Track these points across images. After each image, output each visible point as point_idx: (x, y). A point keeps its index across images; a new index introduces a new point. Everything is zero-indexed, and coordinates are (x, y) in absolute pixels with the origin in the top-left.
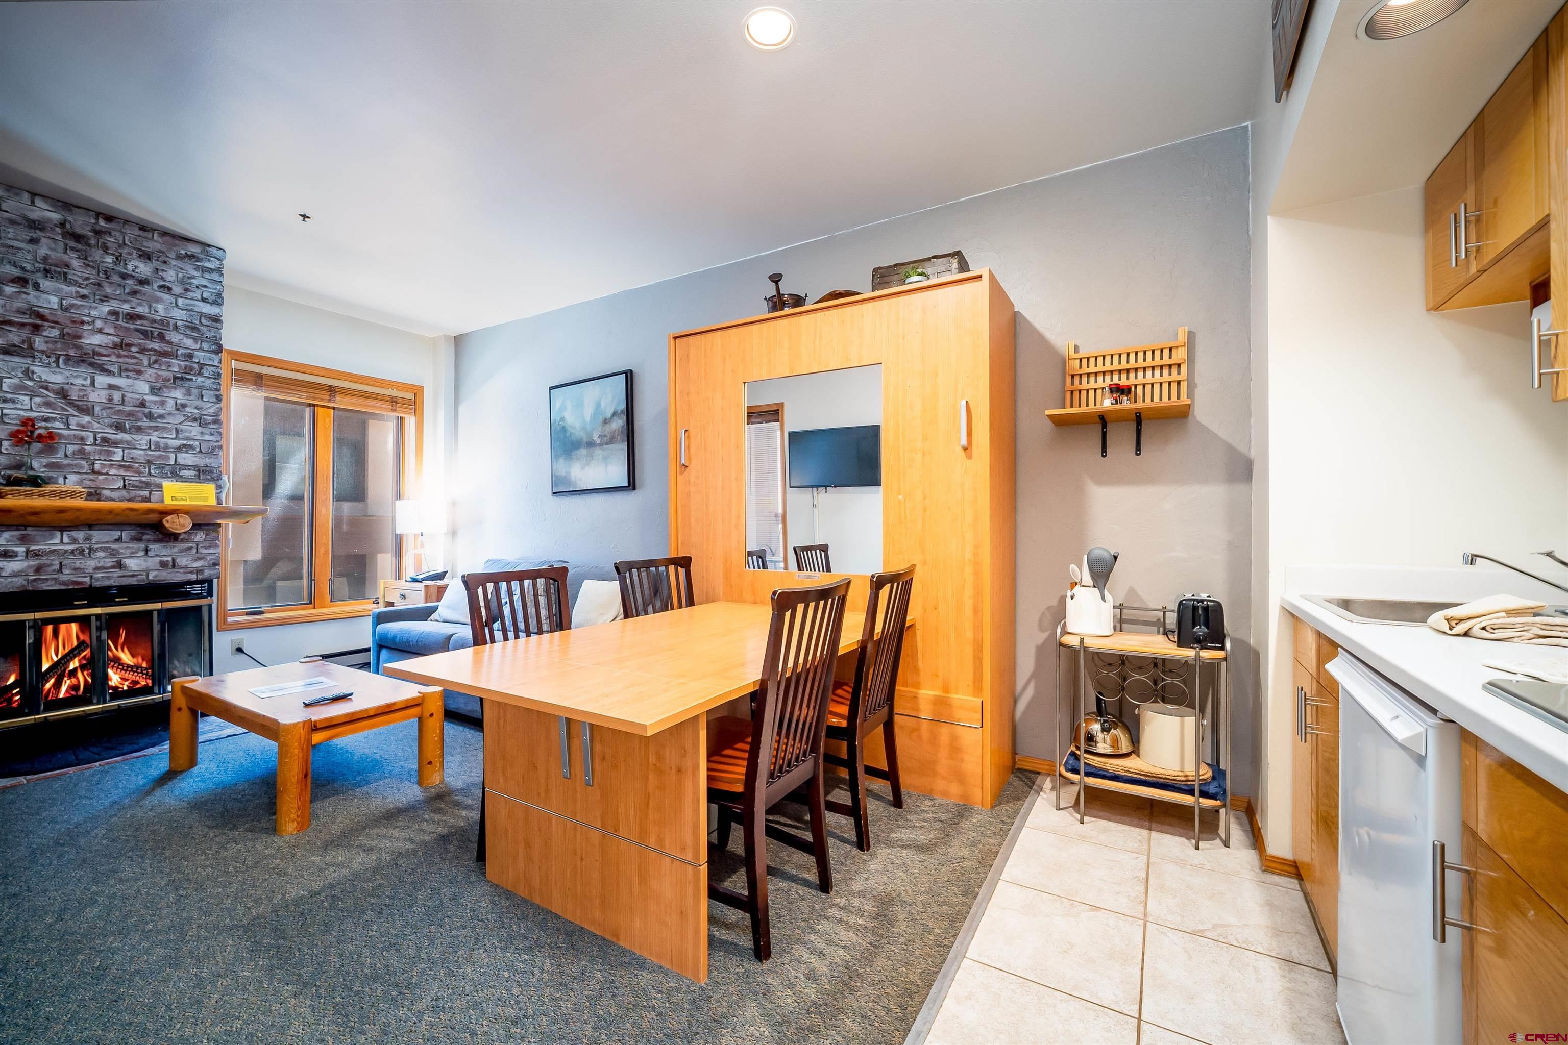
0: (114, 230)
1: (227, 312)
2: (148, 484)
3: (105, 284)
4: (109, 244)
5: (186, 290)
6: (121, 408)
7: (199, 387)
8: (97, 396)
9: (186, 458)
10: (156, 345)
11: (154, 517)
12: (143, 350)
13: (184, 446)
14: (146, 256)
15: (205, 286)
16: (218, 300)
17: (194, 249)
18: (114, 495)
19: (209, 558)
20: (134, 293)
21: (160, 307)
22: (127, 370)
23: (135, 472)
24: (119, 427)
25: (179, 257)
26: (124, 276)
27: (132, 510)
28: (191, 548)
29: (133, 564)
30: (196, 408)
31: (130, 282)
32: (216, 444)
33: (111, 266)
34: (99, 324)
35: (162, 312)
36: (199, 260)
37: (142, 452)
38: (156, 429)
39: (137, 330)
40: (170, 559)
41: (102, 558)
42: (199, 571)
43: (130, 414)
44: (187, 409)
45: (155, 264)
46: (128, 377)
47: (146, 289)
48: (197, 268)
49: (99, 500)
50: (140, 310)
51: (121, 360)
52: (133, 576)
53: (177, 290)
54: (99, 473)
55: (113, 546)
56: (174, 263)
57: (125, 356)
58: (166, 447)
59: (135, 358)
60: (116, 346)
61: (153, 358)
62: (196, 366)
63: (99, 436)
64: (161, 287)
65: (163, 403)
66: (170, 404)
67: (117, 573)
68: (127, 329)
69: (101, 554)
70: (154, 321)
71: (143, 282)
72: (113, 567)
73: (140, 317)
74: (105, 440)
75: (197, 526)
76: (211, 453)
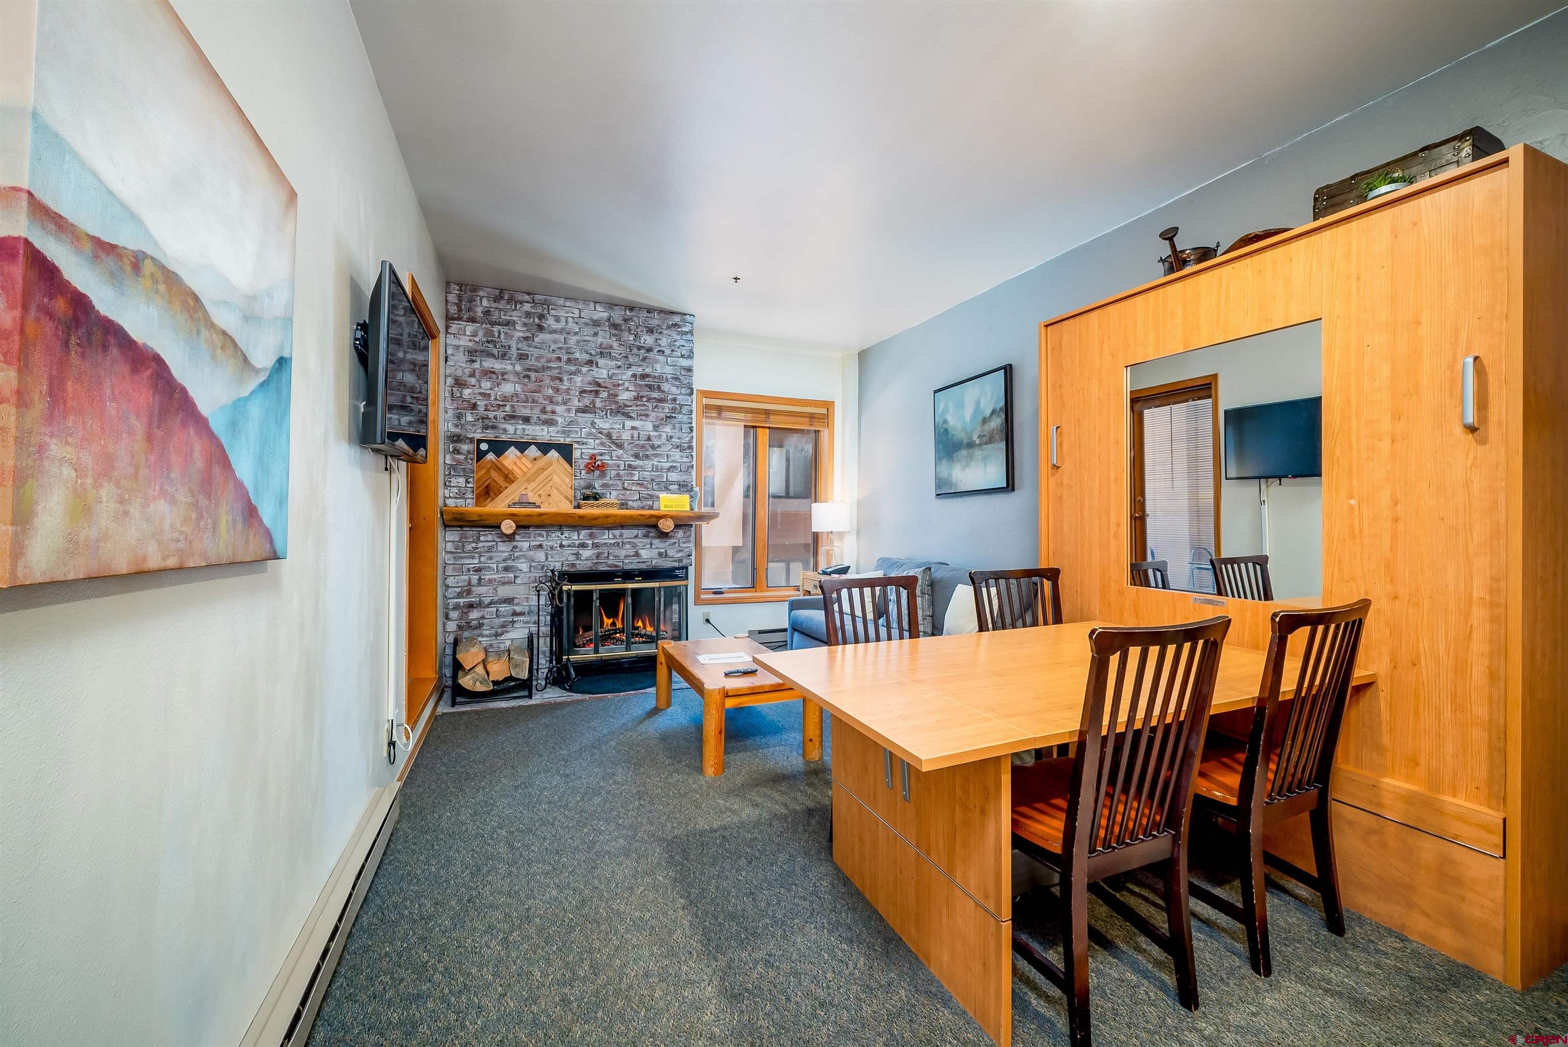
0: (634, 316)
1: (696, 363)
2: (652, 496)
3: (630, 356)
4: (632, 327)
5: (673, 351)
6: (638, 442)
7: (680, 423)
8: (626, 436)
9: (674, 476)
10: (655, 395)
11: (654, 520)
12: (649, 399)
13: (672, 467)
14: (650, 331)
15: (683, 346)
16: (690, 356)
17: (677, 319)
18: (635, 504)
19: (686, 550)
20: (644, 359)
21: (658, 366)
22: (640, 415)
23: (645, 488)
24: (637, 456)
25: (669, 327)
26: (639, 348)
27: (642, 515)
28: (675, 543)
29: (645, 554)
30: (679, 438)
31: (642, 351)
32: (690, 464)
33: (632, 342)
34: (627, 385)
35: (659, 371)
36: (679, 327)
37: (648, 473)
38: (656, 455)
39: (646, 385)
40: (663, 551)
41: (627, 550)
42: (680, 561)
43: (643, 446)
44: (673, 440)
45: (656, 335)
46: (641, 420)
47: (651, 355)
48: (679, 333)
49: (627, 509)
50: (648, 371)
51: (637, 408)
52: (644, 562)
53: (667, 352)
54: (627, 489)
55: (634, 541)
56: (665, 332)
57: (640, 405)
58: (662, 469)
59: (646, 406)
60: (636, 398)
61: (655, 404)
62: (678, 407)
63: (626, 463)
64: (659, 351)
65: (660, 436)
66: (664, 435)
67: (635, 560)
68: (641, 385)
69: (628, 546)
70: (655, 377)
71: (649, 350)
72: (634, 556)
73: (647, 376)
74: (630, 466)
75: (677, 526)
76: (687, 471)
